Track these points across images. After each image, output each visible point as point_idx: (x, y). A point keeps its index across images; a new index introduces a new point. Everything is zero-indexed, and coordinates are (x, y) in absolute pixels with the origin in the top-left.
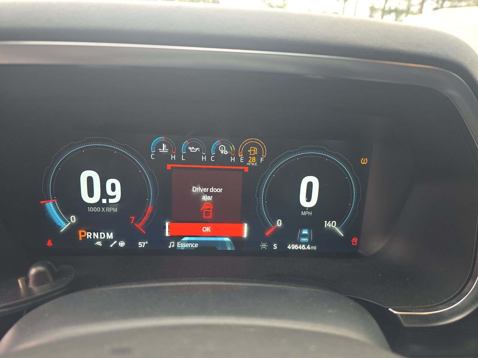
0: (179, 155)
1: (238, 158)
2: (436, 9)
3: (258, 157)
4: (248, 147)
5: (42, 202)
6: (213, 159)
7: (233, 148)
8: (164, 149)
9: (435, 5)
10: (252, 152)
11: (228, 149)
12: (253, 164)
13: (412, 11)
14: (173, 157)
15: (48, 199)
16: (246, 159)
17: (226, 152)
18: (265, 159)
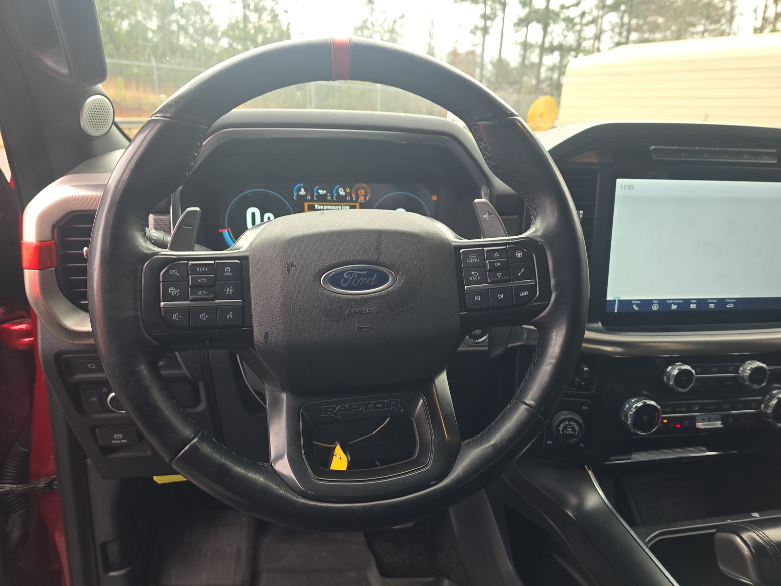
0: (312, 196)
1: (352, 198)
2: (618, 44)
3: (365, 196)
4: (358, 190)
5: (220, 231)
6: (335, 198)
7: (348, 190)
8: (303, 192)
9: (617, 39)
10: (361, 193)
11: (345, 191)
12: (362, 202)
13: (585, 47)
14: (309, 197)
15: (224, 228)
16: (357, 198)
17: (344, 194)
18: (369, 197)
